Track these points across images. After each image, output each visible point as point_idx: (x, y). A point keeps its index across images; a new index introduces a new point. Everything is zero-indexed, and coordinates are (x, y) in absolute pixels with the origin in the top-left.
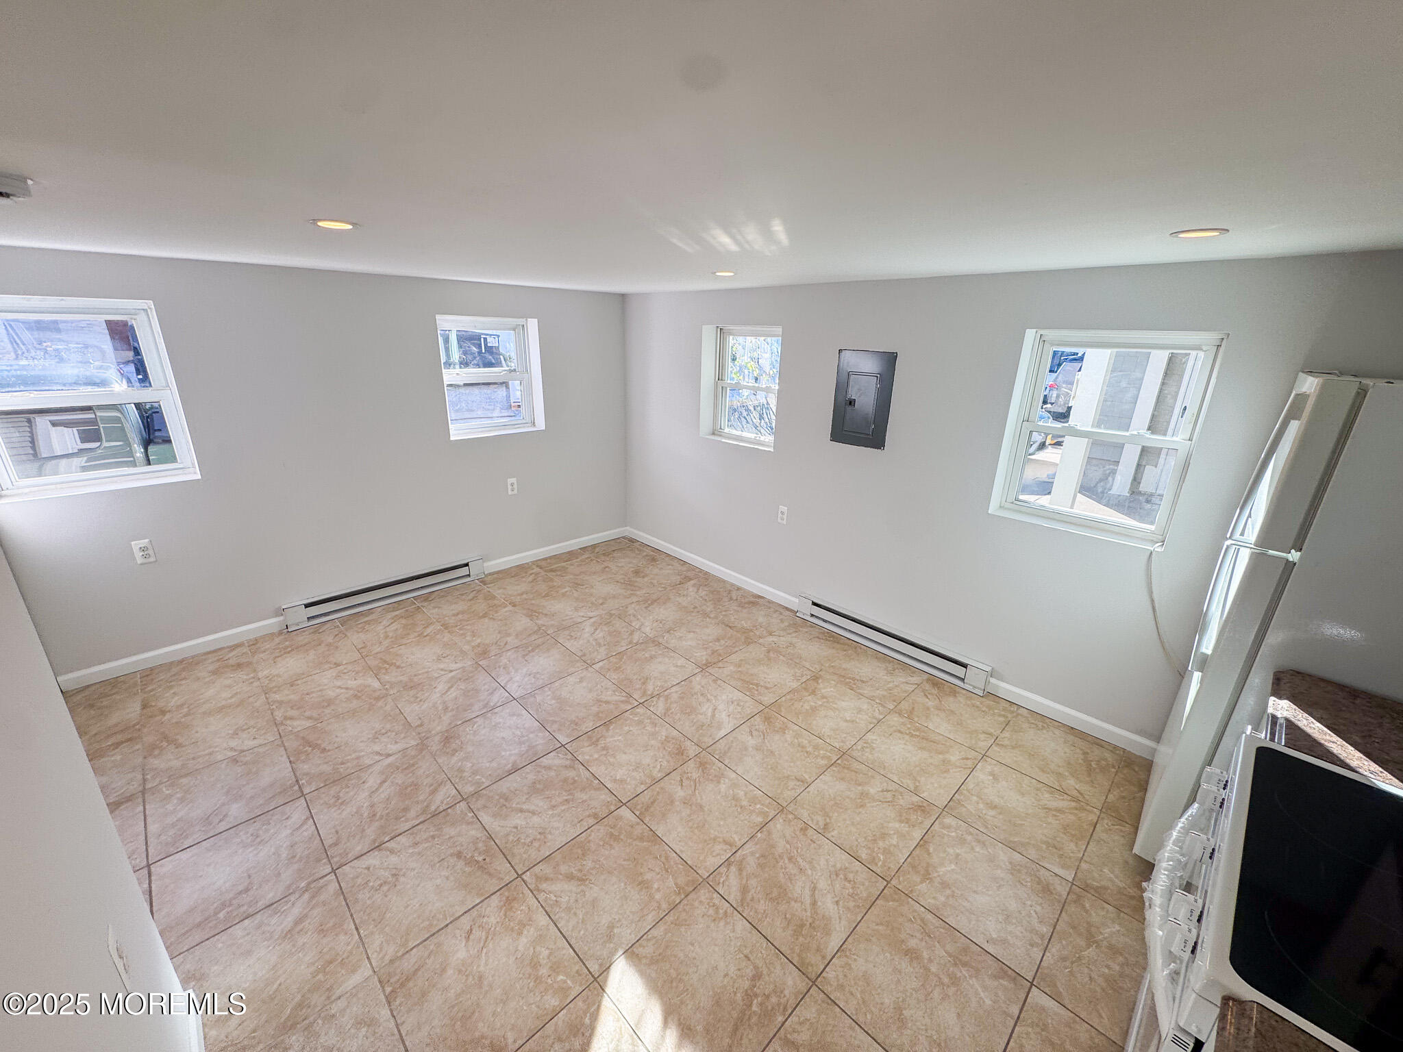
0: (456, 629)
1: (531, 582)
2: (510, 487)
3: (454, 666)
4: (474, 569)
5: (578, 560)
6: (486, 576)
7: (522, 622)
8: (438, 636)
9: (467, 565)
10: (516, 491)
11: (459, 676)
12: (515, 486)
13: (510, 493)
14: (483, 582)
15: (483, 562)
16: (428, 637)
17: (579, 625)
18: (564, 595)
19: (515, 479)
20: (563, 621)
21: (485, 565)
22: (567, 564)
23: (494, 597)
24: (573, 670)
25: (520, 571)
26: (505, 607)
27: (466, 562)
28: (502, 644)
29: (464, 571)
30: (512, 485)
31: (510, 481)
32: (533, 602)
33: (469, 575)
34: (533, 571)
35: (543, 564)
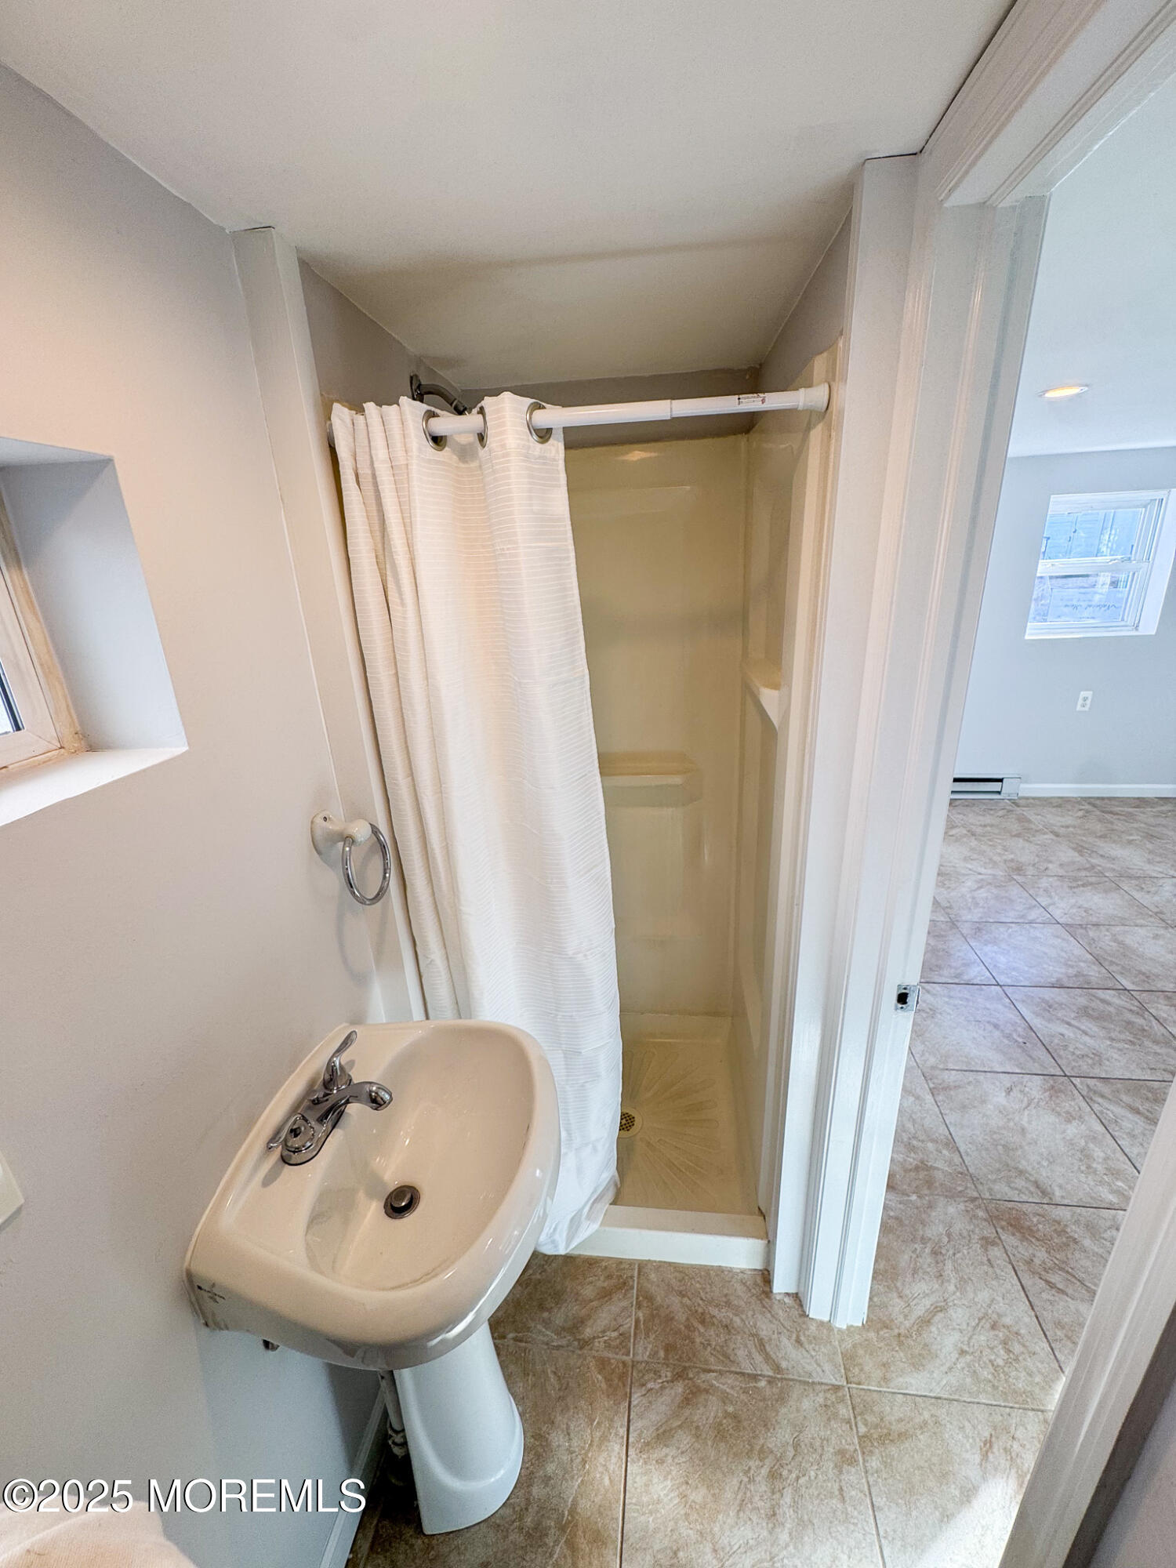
0: (985, 839)
1: (1080, 818)
2: (1080, 702)
3: (983, 870)
4: (1007, 788)
5: (1154, 810)
6: (1020, 798)
7: (1067, 854)
8: (965, 840)
9: (1001, 780)
10: (1086, 709)
11: (990, 881)
12: (1088, 702)
13: (1079, 708)
14: (1015, 803)
15: (1021, 782)
16: (954, 838)
17: (1155, 880)
18: (1130, 842)
19: (1091, 692)
20: (1128, 868)
21: (1022, 786)
22: (1136, 811)
23: (1029, 821)
24: (1142, 922)
25: (1062, 804)
26: (1044, 834)
27: (1000, 777)
28: (1042, 868)
29: (996, 786)
30: (1085, 699)
31: (1083, 694)
32: (1084, 839)
33: (999, 793)
34: (1083, 807)
35: (1098, 802)
